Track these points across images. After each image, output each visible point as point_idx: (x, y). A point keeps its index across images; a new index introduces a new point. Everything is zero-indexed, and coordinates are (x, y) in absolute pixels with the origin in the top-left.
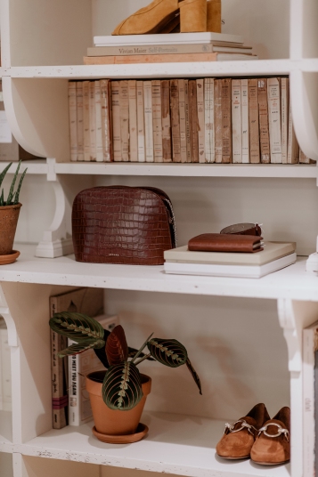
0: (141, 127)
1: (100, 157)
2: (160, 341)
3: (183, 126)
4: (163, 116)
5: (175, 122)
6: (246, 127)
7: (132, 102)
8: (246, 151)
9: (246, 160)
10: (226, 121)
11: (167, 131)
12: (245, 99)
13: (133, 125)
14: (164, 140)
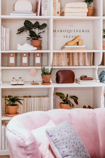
0: (63, 60)
1: (56, 65)
2: (72, 96)
3: (71, 60)
4: (68, 58)
5: (70, 59)
6: (82, 60)
7: (62, 56)
8: (82, 64)
9: (82, 65)
10: (79, 59)
11: (68, 60)
12: (82, 55)
13: (62, 60)
14: (68, 62)
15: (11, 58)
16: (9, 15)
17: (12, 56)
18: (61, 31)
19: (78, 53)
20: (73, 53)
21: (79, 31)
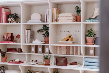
3: (68, 51)
4: (66, 49)
6: (75, 51)
9: (75, 54)
10: (73, 50)
11: (66, 51)
12: (75, 48)
13: (62, 50)
15: (32, 48)
16: (27, 22)
17: (33, 47)
18: (65, 32)
19: (73, 47)
20: (69, 47)
21: (76, 31)
